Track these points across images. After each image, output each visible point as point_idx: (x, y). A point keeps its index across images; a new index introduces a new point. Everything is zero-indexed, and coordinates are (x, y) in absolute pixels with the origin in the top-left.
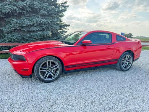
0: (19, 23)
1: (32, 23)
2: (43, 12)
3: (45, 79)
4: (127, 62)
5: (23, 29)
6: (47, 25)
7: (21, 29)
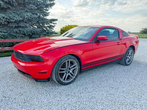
0: (7, 18)
1: (22, 19)
2: (32, 6)
3: (64, 81)
4: (129, 56)
5: (10, 25)
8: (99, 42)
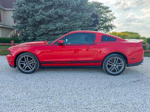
0: (46, 28)
1: (55, 28)
6: (70, 28)
7: (48, 33)
8: (63, 45)
